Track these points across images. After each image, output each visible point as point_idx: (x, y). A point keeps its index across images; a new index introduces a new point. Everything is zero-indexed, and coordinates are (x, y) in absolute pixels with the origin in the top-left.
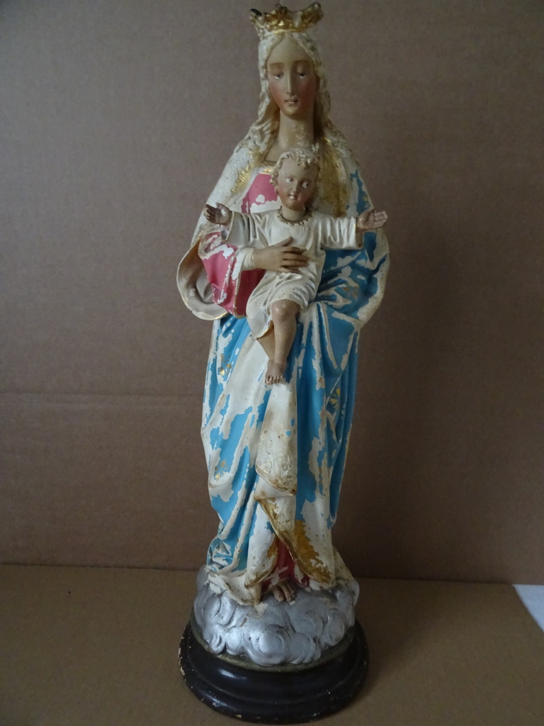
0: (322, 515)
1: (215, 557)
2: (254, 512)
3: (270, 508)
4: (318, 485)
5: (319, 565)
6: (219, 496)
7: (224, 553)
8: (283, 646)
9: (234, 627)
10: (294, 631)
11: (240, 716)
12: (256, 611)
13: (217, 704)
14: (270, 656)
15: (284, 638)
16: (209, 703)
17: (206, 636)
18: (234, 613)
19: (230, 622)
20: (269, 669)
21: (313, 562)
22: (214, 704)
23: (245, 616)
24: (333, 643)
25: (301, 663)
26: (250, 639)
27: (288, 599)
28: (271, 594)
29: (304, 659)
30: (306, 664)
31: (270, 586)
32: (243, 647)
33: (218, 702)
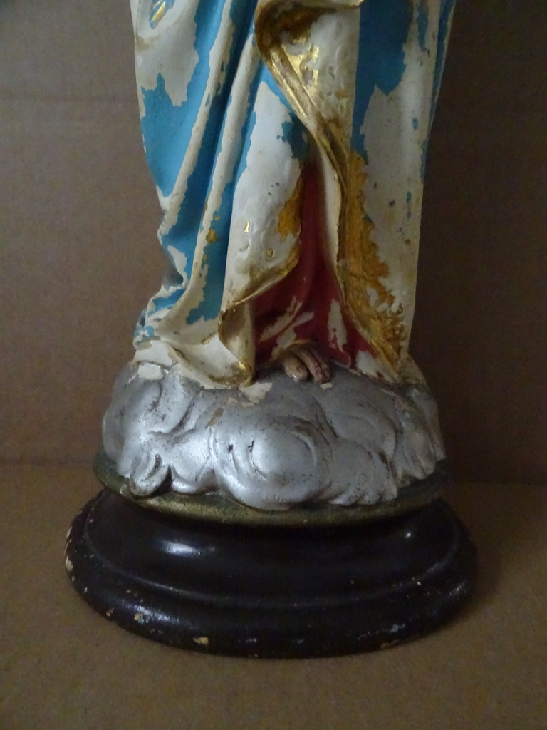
0: (415, 121)
1: (151, 313)
2: (250, 110)
3: (296, 62)
4: (416, 14)
5: (385, 305)
6: (160, 80)
7: (173, 289)
8: (315, 459)
9: (192, 431)
10: (335, 435)
11: (204, 640)
12: (245, 398)
13: (145, 617)
14: (281, 479)
15: (316, 443)
16: (125, 621)
17: (125, 468)
18: (191, 406)
19: (181, 424)
20: (277, 519)
21: (373, 293)
22: (136, 618)
23: (218, 406)
24: (419, 475)
25: (354, 505)
26: (230, 448)
27: (317, 378)
28: (278, 369)
29: (362, 497)
30: (369, 507)
31: (276, 352)
32: (213, 471)
33: (147, 612)
